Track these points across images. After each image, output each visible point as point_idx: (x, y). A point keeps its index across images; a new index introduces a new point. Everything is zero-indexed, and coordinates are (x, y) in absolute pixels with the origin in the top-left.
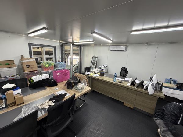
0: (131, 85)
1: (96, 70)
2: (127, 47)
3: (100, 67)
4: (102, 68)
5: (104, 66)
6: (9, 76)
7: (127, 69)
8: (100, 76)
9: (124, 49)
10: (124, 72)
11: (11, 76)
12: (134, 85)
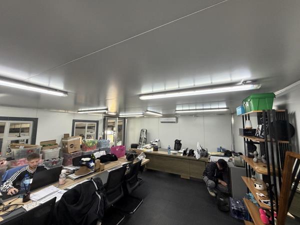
0: (183, 155)
1: (148, 146)
2: (177, 119)
3: (151, 142)
4: (154, 143)
5: (156, 140)
6: (53, 159)
7: (180, 141)
8: (154, 150)
9: (175, 121)
10: (178, 145)
11: (55, 159)
12: (186, 154)
